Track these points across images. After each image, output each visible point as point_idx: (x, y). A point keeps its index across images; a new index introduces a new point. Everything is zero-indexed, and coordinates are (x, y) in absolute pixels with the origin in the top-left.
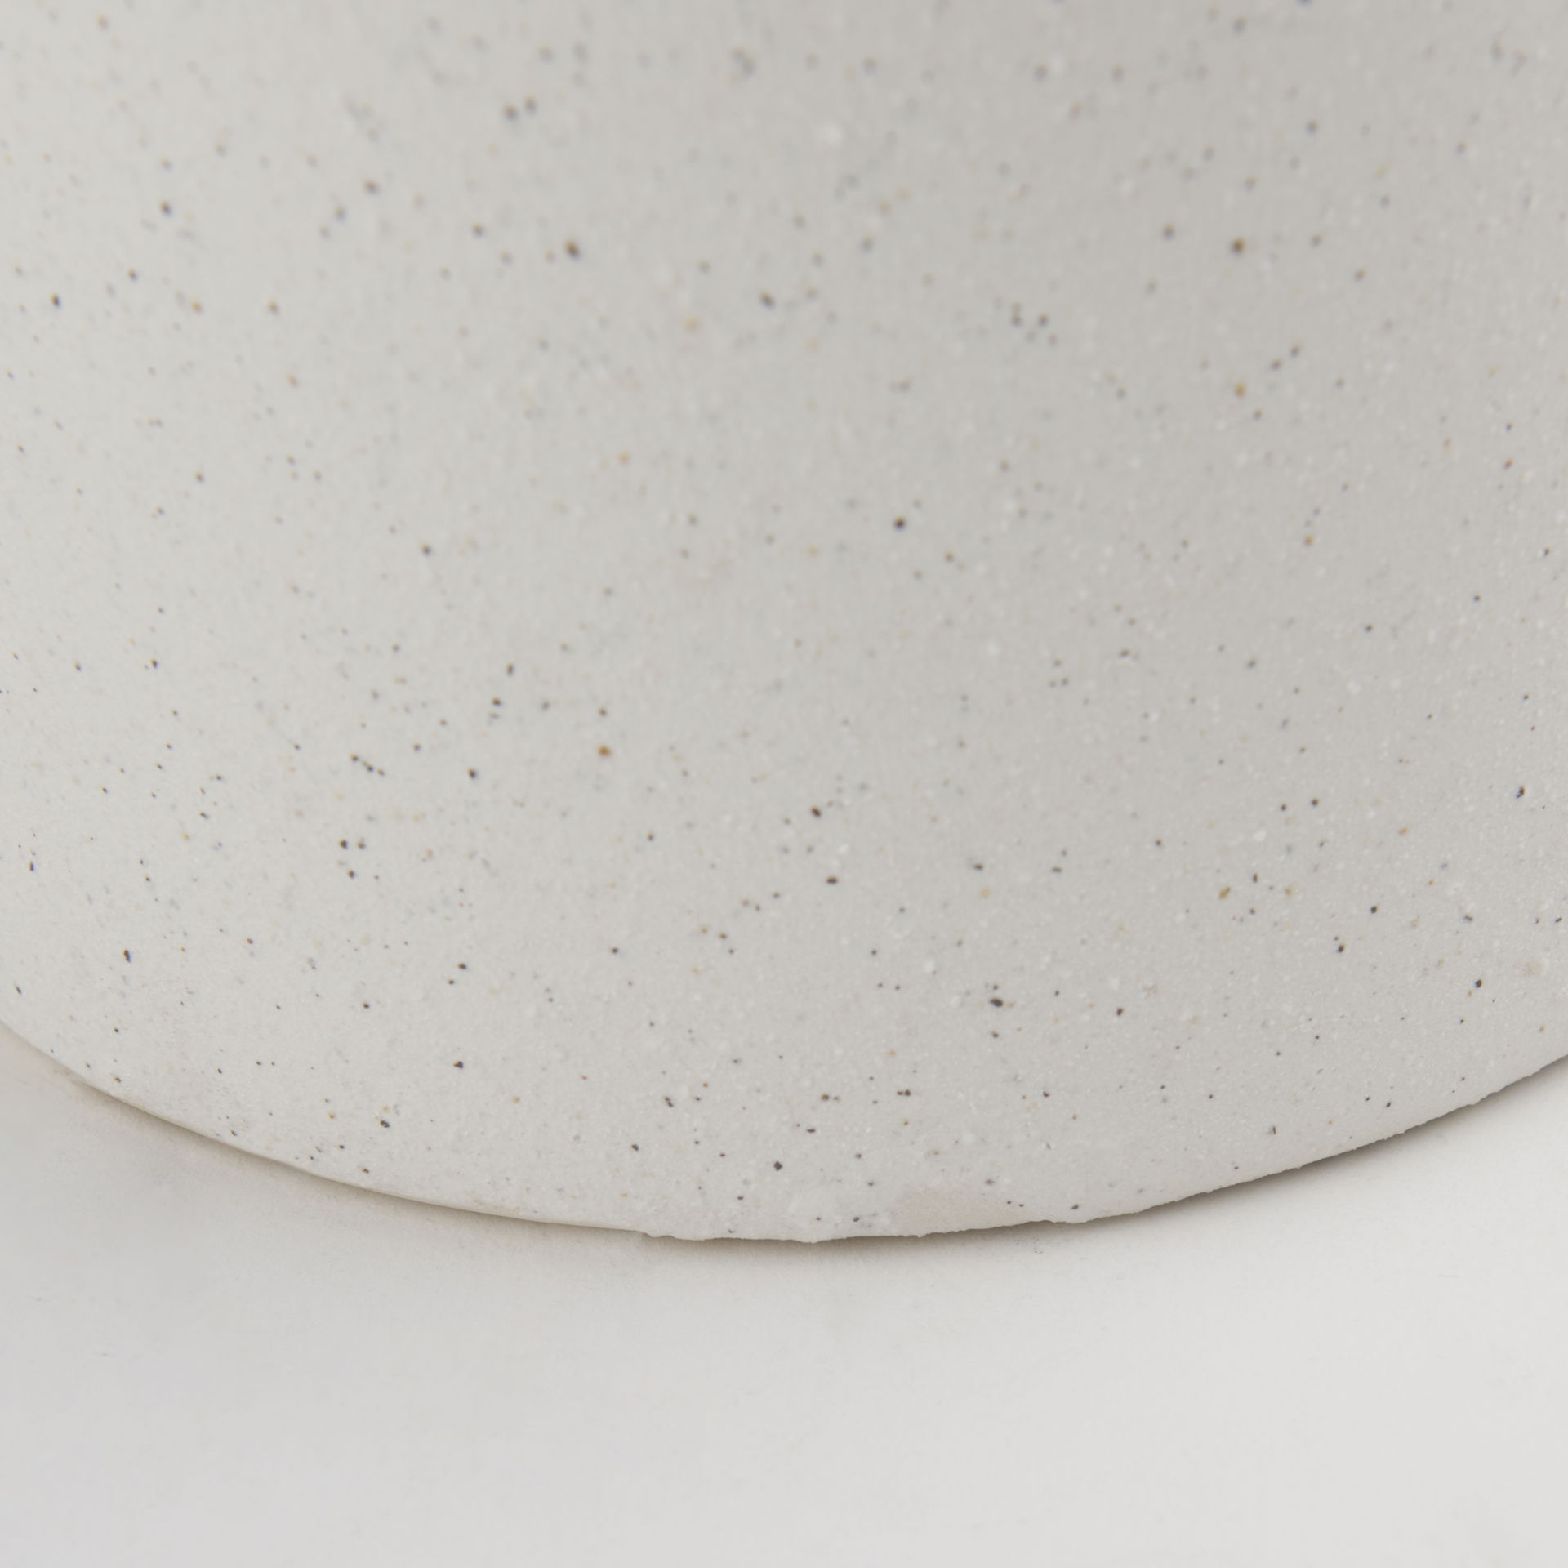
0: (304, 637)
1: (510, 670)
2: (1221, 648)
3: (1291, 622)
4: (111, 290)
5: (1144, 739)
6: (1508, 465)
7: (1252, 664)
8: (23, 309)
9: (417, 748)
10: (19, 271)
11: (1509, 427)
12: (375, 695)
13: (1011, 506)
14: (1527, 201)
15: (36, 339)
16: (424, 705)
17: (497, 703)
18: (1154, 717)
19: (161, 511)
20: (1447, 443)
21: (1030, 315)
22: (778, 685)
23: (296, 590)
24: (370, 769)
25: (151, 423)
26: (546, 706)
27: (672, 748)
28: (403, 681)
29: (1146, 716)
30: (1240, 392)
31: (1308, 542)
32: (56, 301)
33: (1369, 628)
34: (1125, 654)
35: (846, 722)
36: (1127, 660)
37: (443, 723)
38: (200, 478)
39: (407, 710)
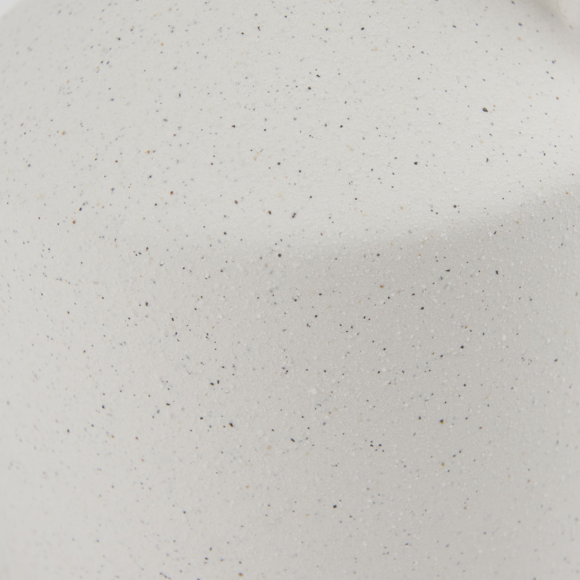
0: (145, 536)
1: (211, 549)
2: (438, 542)
3: (460, 532)
4: (85, 429)
5: (413, 570)
6: (529, 481)
7: (448, 546)
8: (58, 432)
9: (181, 571)
10: (57, 421)
11: (529, 470)
12: (168, 555)
13: (370, 501)
14: (533, 402)
15: (62, 441)
16: (183, 558)
17: (206, 559)
18: (417, 563)
19: (100, 496)
20: (509, 476)
21: (376, 444)
22: (296, 555)
23: (143, 522)
24: (166, 577)
25: (98, 469)
26: (222, 560)
27: (262, 574)
28: (176, 551)
29: (414, 563)
30: (443, 464)
31: (465, 508)
32: (68, 431)
33: (485, 533)
34: (407, 544)
35: (318, 566)
36: (407, 546)
37: (189, 564)
38: (113, 487)
39: (178, 560)
